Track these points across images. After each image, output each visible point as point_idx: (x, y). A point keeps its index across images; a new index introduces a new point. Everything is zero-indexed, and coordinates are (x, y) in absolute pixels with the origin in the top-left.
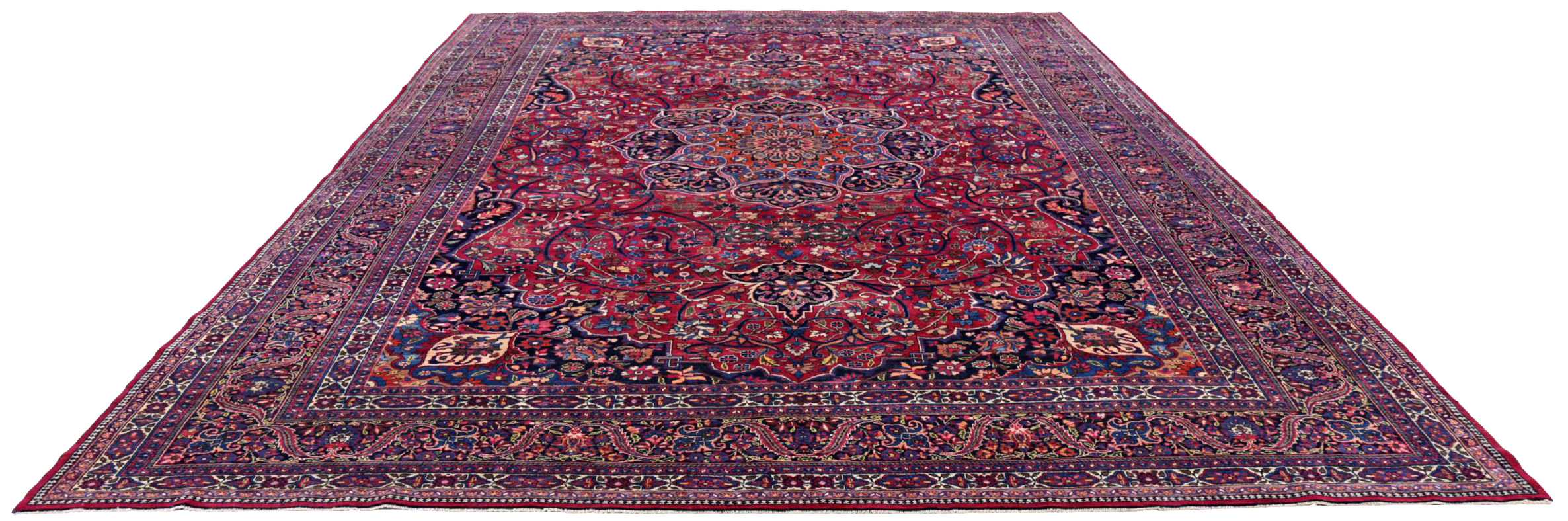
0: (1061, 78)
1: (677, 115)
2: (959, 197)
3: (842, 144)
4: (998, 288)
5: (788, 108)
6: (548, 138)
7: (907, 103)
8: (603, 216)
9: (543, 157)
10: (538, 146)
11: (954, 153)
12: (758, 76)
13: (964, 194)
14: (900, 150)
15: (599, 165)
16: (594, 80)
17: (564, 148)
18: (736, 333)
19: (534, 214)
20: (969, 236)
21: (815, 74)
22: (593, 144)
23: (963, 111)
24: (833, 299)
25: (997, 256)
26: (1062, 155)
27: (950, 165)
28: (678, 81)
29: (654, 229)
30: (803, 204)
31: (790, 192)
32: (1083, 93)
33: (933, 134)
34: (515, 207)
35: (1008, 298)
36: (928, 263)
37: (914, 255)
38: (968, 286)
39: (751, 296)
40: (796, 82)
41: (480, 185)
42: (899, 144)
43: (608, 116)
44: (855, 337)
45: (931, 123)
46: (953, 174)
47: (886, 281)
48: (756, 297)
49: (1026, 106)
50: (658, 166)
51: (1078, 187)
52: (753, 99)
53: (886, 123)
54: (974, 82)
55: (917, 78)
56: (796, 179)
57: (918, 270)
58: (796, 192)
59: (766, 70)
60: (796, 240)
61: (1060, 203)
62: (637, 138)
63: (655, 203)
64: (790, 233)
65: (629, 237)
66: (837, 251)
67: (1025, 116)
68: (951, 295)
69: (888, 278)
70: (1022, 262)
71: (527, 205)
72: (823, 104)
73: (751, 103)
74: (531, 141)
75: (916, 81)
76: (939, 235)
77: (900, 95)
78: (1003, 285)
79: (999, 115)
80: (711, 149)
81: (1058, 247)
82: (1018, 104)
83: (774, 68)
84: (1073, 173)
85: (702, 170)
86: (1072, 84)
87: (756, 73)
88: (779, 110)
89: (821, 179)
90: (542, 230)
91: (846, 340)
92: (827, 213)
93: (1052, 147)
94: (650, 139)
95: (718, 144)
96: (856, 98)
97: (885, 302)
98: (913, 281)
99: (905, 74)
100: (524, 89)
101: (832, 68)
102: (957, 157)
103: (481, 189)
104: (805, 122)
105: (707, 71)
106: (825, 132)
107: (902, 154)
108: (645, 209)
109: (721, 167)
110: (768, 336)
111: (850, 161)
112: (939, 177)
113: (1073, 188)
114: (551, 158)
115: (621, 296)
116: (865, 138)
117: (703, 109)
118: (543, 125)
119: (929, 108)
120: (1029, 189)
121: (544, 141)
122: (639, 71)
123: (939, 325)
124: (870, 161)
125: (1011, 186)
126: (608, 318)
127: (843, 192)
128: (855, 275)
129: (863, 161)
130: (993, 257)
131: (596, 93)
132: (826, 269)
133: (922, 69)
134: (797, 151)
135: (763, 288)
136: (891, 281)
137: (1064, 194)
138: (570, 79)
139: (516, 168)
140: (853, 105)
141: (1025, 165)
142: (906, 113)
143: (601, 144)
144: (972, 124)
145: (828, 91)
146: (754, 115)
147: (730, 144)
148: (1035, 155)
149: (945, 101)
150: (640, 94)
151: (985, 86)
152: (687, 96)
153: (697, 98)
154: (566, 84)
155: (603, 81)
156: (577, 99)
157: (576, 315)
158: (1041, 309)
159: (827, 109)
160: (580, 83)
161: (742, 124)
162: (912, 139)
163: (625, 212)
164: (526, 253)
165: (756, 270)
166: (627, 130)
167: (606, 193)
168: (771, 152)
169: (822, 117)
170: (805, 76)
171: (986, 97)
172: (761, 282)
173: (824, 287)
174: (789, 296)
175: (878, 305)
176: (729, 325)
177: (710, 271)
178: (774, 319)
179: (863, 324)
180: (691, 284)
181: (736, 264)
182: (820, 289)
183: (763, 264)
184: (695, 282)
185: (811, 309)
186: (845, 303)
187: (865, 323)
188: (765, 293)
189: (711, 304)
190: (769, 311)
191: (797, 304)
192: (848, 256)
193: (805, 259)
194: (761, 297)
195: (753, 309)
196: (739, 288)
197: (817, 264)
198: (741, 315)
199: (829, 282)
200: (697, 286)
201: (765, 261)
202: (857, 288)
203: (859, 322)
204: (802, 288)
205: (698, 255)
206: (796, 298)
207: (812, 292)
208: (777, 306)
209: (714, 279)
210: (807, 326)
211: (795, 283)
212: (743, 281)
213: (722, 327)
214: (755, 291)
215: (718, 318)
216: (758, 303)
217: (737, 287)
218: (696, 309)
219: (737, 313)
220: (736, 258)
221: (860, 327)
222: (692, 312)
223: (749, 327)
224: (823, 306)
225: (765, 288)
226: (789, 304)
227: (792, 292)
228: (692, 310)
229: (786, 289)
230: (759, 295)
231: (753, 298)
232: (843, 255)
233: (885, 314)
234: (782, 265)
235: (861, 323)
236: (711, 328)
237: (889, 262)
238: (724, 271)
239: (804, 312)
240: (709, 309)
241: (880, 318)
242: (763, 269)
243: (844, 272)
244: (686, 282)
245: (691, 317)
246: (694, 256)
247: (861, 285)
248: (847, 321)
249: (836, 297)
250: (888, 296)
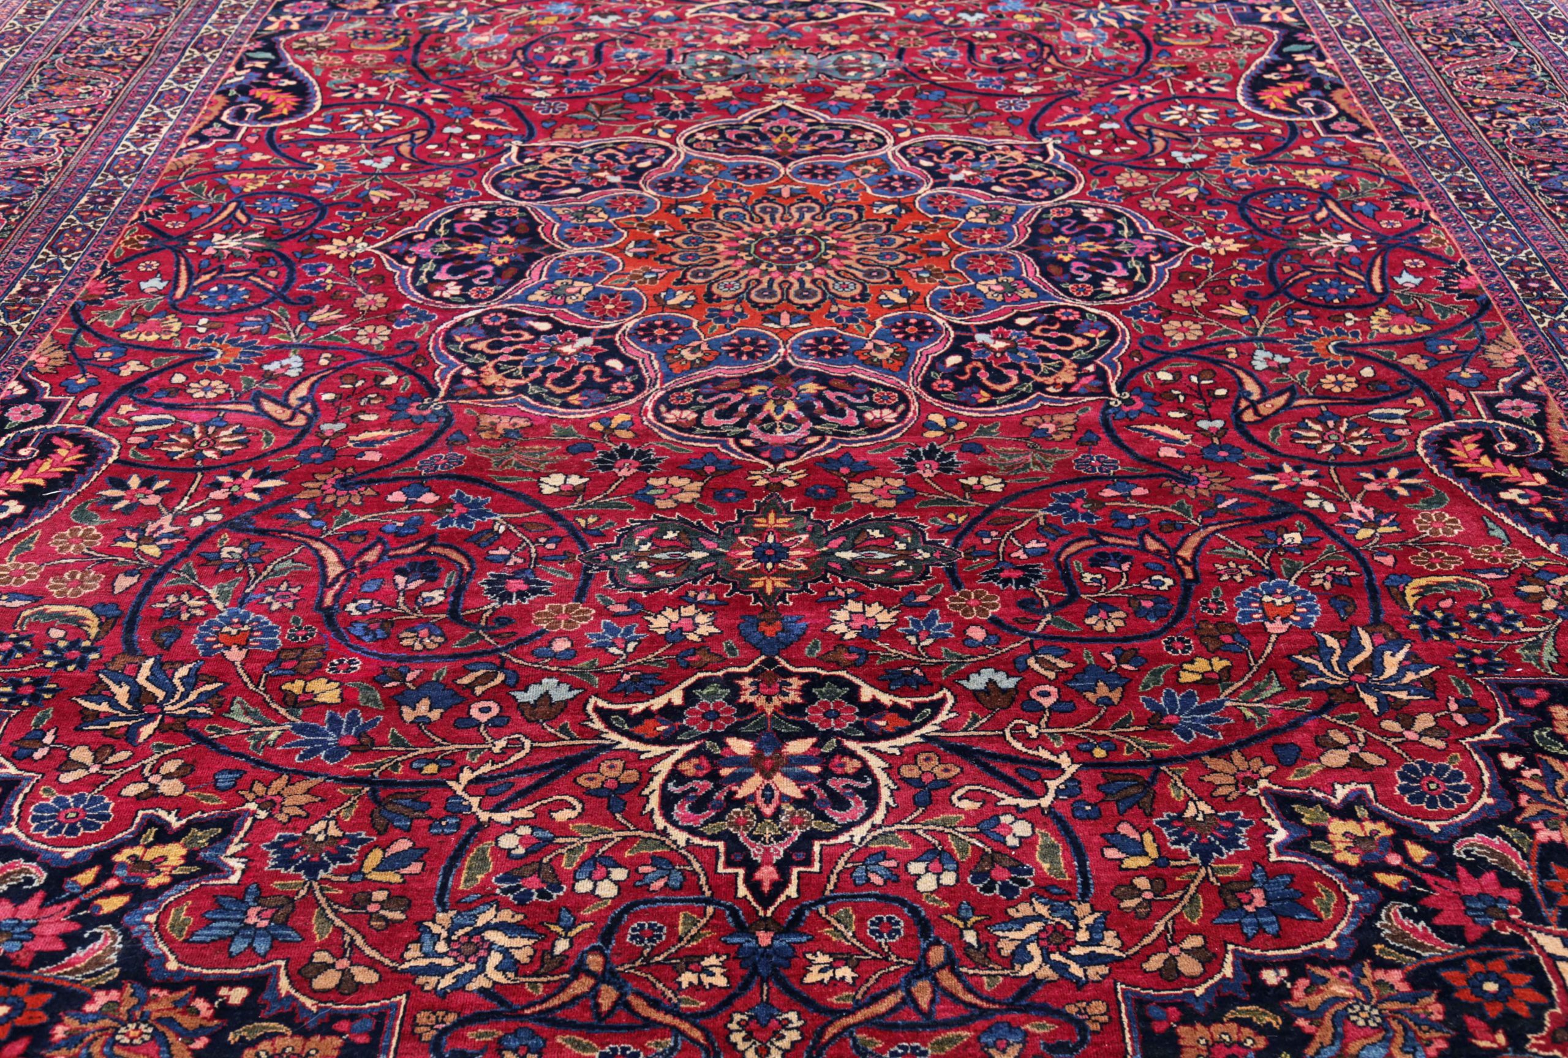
0: (1451, 35)
1: (548, 156)
2: (1219, 424)
3: (925, 250)
4: (1342, 774)
5: (805, 137)
6: (230, 227)
7: (1085, 120)
8: (310, 490)
9: (204, 288)
10: (200, 249)
11: (1201, 275)
12: (746, 46)
13: (1228, 411)
14: (1066, 266)
15: (334, 316)
16: (372, 54)
17: (261, 258)
18: (595, 962)
19: (134, 482)
20: (1254, 566)
21: (876, 38)
22: (331, 249)
23: (1219, 142)
24: (879, 817)
25: (1331, 642)
26: (1474, 278)
27: (1188, 314)
28: (565, 59)
29: (432, 539)
30: (823, 451)
31: (790, 407)
32: (1510, 78)
33: (1146, 212)
34: (92, 451)
35: (1375, 816)
36: (1141, 671)
37: (1103, 638)
38: (1256, 763)
39: (654, 802)
40: (830, 63)
41: (22, 380)
42: (1063, 247)
43: (388, 160)
44: (936, 983)
45: (1141, 181)
46: (1201, 344)
47: (1025, 739)
48: (667, 802)
49: (1371, 124)
50: (478, 318)
51: (1529, 387)
52: (727, 113)
53: (1035, 183)
54: (1244, 53)
55: (1109, 45)
56: (810, 364)
57: (1116, 696)
58: (805, 406)
59: (765, 27)
60: (796, 577)
61: (1487, 444)
62: (442, 231)
63: (451, 445)
64: (780, 553)
65: (364, 565)
66: (900, 621)
67: (1368, 153)
68: (1210, 800)
69: (1032, 730)
70: (1402, 669)
71: (125, 447)
72: (887, 126)
73: (721, 122)
74: (187, 235)
75: (1106, 54)
76: (1169, 562)
77: (1068, 96)
78: (1355, 762)
79: (1306, 151)
80: (614, 265)
81: (1499, 610)
82: (1351, 119)
83: (784, 22)
84: (1510, 336)
85: (584, 333)
86: (1479, 52)
87: (742, 37)
88: (785, 144)
89: (871, 363)
90: (141, 540)
91: (910, 999)
92: (878, 482)
93: (1447, 250)
94: (473, 234)
95: (631, 250)
96: (966, 106)
97: (1023, 828)
98: (1104, 741)
99: (1082, 34)
100: (207, 78)
101: (916, 20)
102: (1209, 289)
103: (20, 390)
104: (844, 180)
105: (632, 31)
106: (887, 209)
107: (1073, 279)
108: (421, 465)
109: (629, 324)
110: (687, 978)
111: (944, 304)
112: (1164, 358)
113: (1516, 391)
114: (224, 290)
115: (296, 797)
116: (983, 228)
117: (609, 141)
118: (227, 187)
119: (1137, 135)
120: (1398, 396)
121: (217, 237)
122: (480, 28)
123: (1180, 931)
124: (994, 303)
125: (1350, 385)
126: (238, 893)
127: (925, 408)
128: (943, 717)
129: (976, 302)
130: (1320, 650)
131: (372, 91)
132: (867, 693)
133: (1121, 19)
134: (818, 273)
135: (688, 768)
136: (1041, 741)
137: (1495, 414)
138: (320, 50)
139: (130, 321)
140: (960, 129)
141: (1382, 312)
142: (1082, 150)
143: (351, 247)
144: (1242, 183)
145: (903, 87)
146: (725, 159)
147: (661, 249)
148: (1407, 279)
149: (1175, 114)
150: (470, 95)
151: (1270, 67)
152: (579, 101)
153: (601, 107)
154: (308, 66)
155: (393, 58)
156: (324, 107)
157: (153, 882)
158: (1477, 867)
159: (897, 140)
160: (340, 61)
161: (696, 187)
162: (1095, 232)
163: (374, 475)
164: (78, 623)
165: (676, 696)
166: (423, 204)
167: (333, 411)
168: (755, 273)
169: (884, 165)
170: (854, 45)
171: (1273, 98)
172: (688, 742)
173: (857, 764)
174: (760, 801)
175: (1004, 843)
176: (579, 929)
177: (555, 699)
178: (708, 901)
179: (961, 924)
180: (496, 750)
181: (626, 670)
182: (846, 775)
183: (700, 675)
184: (509, 742)
185: (817, 857)
186: (913, 831)
187: (965, 920)
188: (693, 790)
189: (540, 834)
190: (697, 866)
191: (778, 838)
192: (928, 642)
193: (811, 652)
194: (681, 807)
195: (653, 857)
196: (625, 769)
197: (843, 673)
198: (616, 883)
199: (872, 745)
200: (513, 759)
201: (707, 659)
202: (947, 770)
203: (949, 917)
204: (797, 769)
205: (531, 637)
206: (778, 811)
207: (823, 785)
208: (721, 845)
209: (563, 729)
210: (801, 934)
211: (778, 749)
212: (639, 739)
213: (557, 936)
214: (667, 780)
215: (550, 897)
216: (671, 830)
217: (619, 764)
218: (495, 859)
219: (607, 876)
220: (631, 647)
221: (951, 939)
222: (481, 869)
223: (633, 938)
224: (849, 844)
225: (697, 767)
226: (757, 838)
227: (768, 788)
228: (484, 859)
229: (751, 775)
230: (676, 798)
231: (657, 812)
232: (913, 640)
233: (1024, 883)
234: (750, 674)
235: (954, 920)
236: (525, 942)
237: (1036, 667)
238: (593, 700)
239: (795, 871)
240: (531, 858)
241: (1010, 898)
242: (697, 692)
243: (915, 704)
244: (484, 741)
245: (475, 891)
246: (520, 642)
247: (957, 758)
248: (914, 911)
249: (887, 805)
250: (1033, 803)
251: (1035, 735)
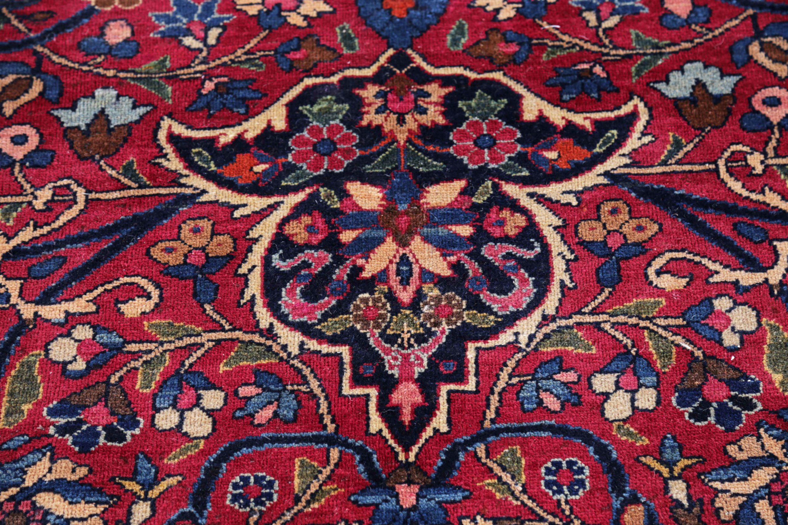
24: (551, 303)
39: (255, 286)
47: (746, 175)
48: (273, 285)
69: (755, 161)
97: (744, 319)
128: (634, 142)
132: (531, 107)
135: (298, 231)
136: (768, 178)
165: (277, 117)
172: (296, 190)
173: (520, 220)
174: (394, 280)
175: (720, 342)
176: (163, 486)
177: (115, 122)
178: (332, 441)
179: (665, 472)
180: (39, 205)
181: (209, 75)
182: (506, 239)
183: (309, 82)
184: (56, 191)
185: (472, 367)
186: (597, 325)
187: (670, 464)
188: (306, 265)
189: (104, 337)
190: (314, 384)
191: (420, 339)
192: (611, 22)
193: (455, 42)
194: (291, 292)
195: (257, 372)
196: (214, 233)
197: (498, 76)
198: (210, 413)
199: (540, 190)
200: (63, 219)
201: (316, 56)
202: (640, 228)
203: (649, 460)
204: (442, 231)
205: (76, 20)
206: (419, 296)
207: (476, 256)
208: (345, 351)
209: (128, 171)
210: (456, 489)
211: (415, 199)
212: (231, 185)
213: (134, 498)
214: (270, 251)
215: (122, 438)
216: (280, 329)
217: (206, 225)
218: (46, 379)
219: (197, 403)
220: (213, 34)
221: (653, 495)
222: (28, 394)
223: (235, 498)
224: (513, 346)
225: (308, 228)
226: (392, 340)
227: (404, 260)
228: (31, 380)
229: (381, 241)
230: (285, 277)
231: (259, 301)
232: (591, 17)
233: (748, 405)
234: (376, 79)
235: (656, 465)
236: (92, 509)
237: (761, 57)
238: (166, 123)
239: (444, 389)
240: (94, 377)
241: (729, 429)
242: (304, 109)
243: (595, 122)
244: (20, 191)
245: (20, 430)
246: (60, 28)
247: (654, 209)
248: (602, 450)
249: (562, 284)
250: (758, 278)
251: (759, 169)
